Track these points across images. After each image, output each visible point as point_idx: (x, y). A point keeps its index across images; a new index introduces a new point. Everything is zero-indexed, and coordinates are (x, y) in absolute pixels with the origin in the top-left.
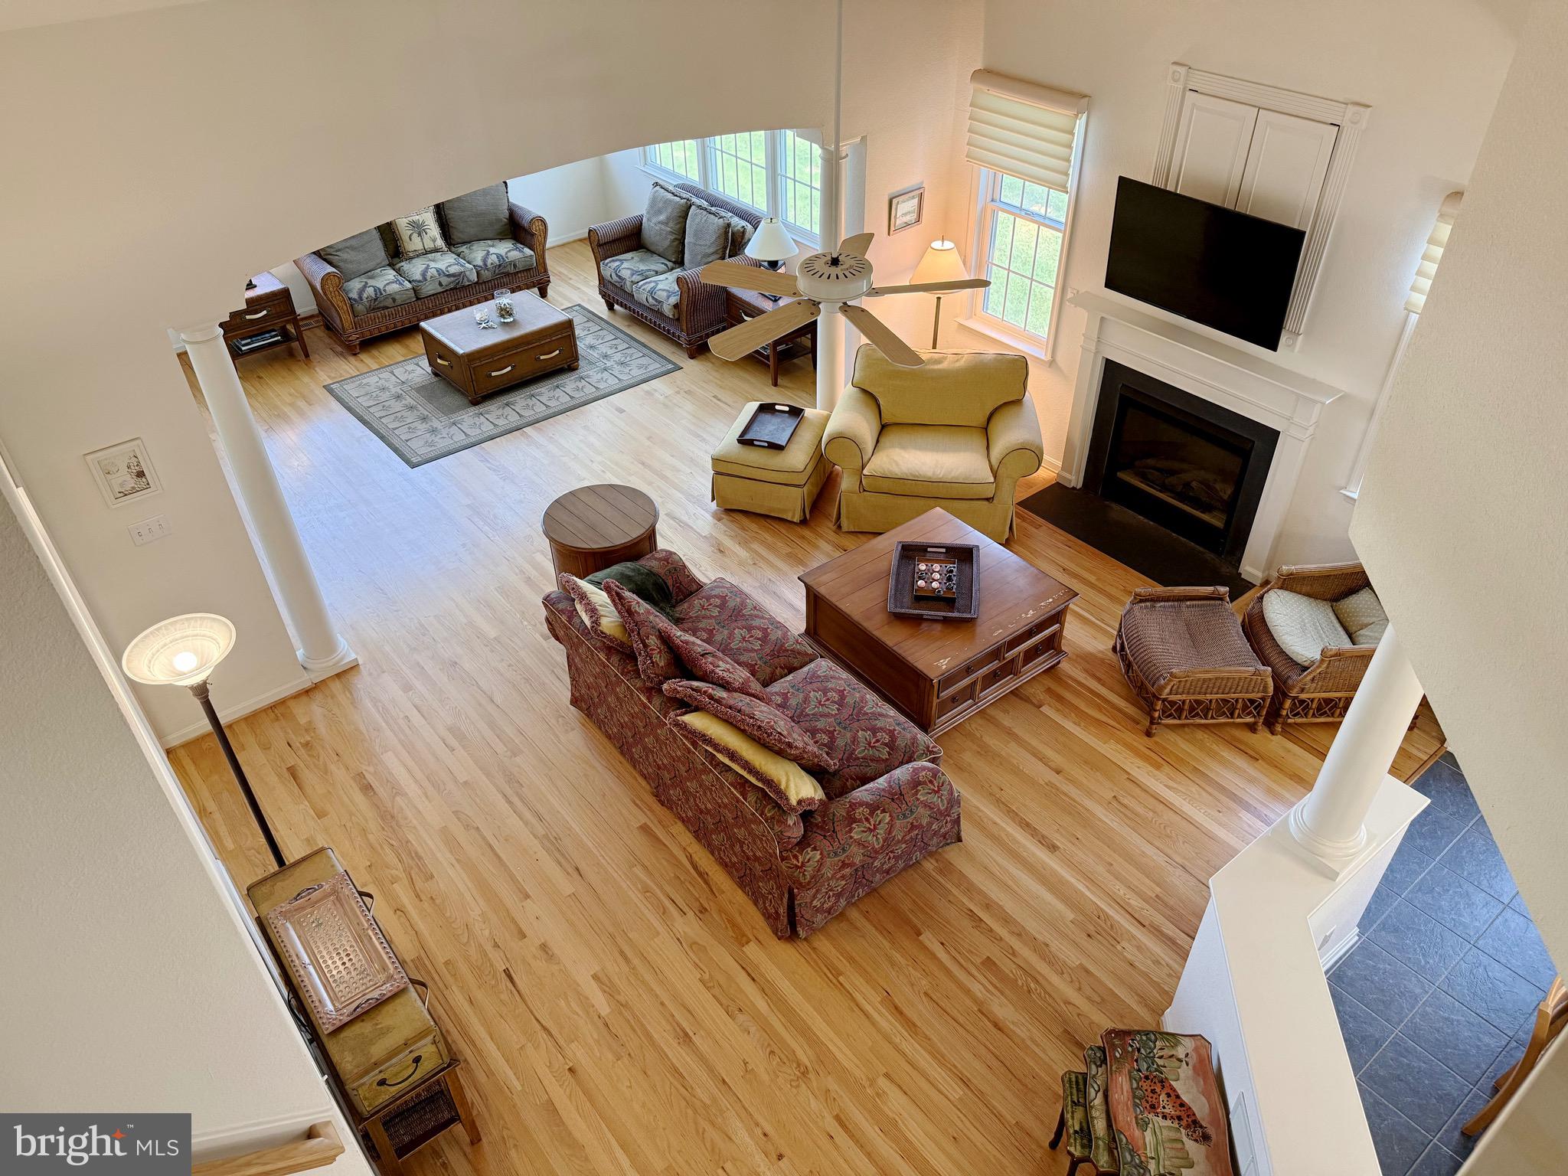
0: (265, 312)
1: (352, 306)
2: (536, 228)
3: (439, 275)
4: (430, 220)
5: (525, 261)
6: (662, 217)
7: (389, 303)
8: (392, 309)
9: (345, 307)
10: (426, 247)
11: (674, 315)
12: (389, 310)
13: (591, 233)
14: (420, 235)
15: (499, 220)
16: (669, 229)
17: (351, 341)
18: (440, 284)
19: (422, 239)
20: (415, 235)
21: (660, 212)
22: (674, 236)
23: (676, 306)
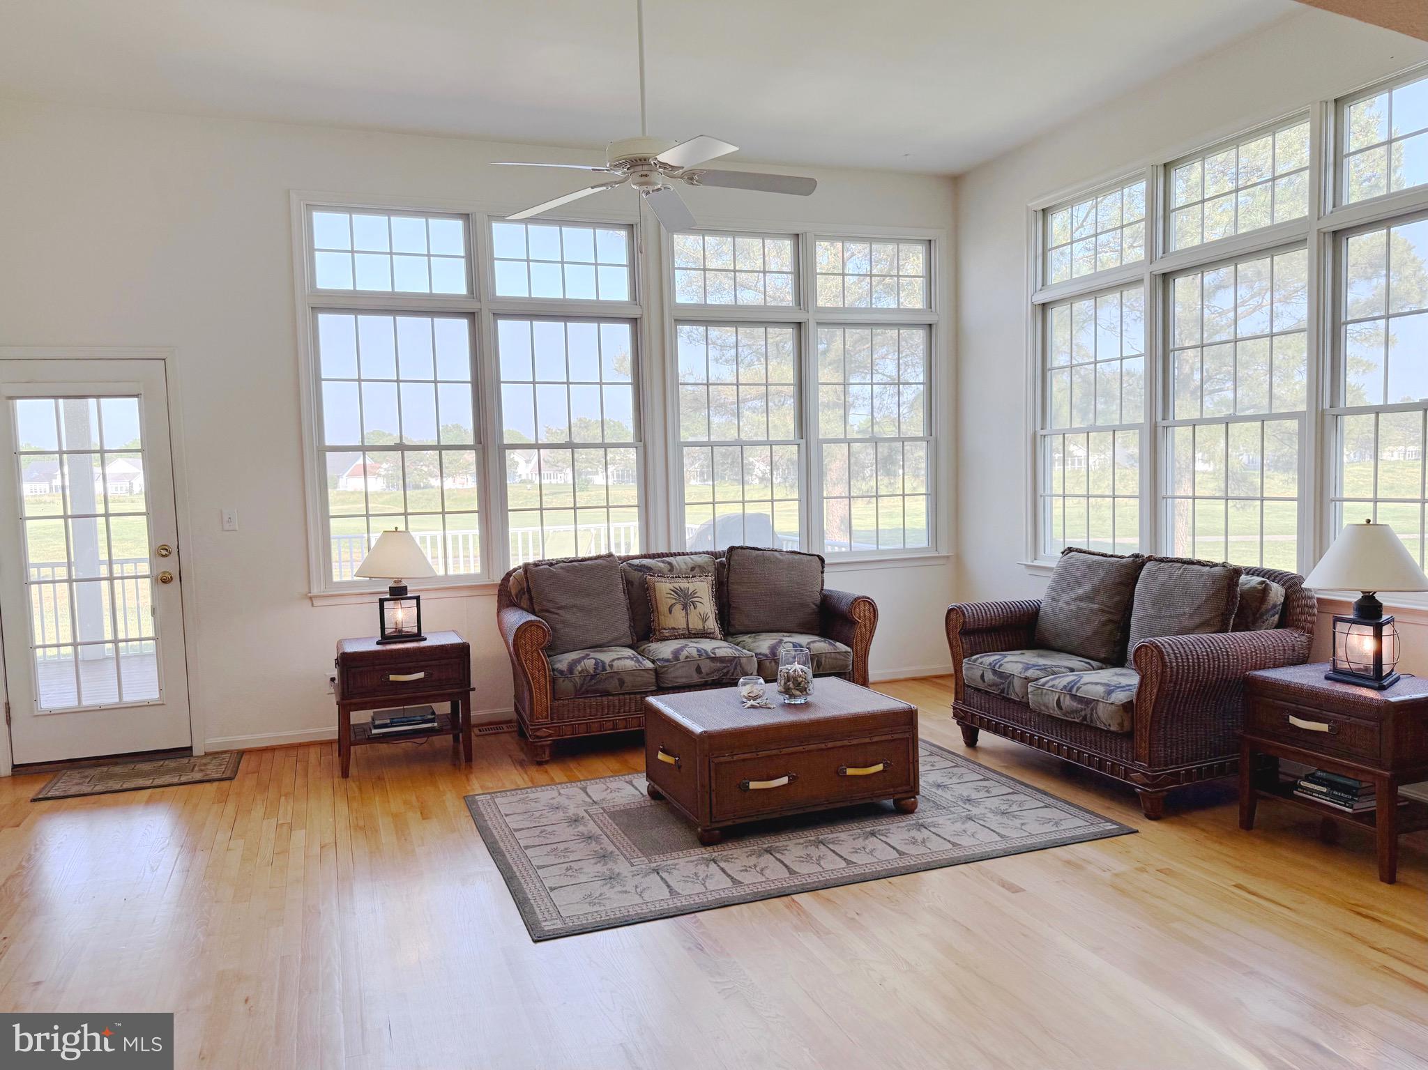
0: (421, 675)
1: (554, 681)
2: (860, 613)
3: (700, 656)
4: (703, 589)
5: (836, 659)
6: (1081, 591)
7: (612, 685)
8: (616, 698)
9: (542, 680)
10: (691, 626)
11: (1121, 725)
12: (611, 698)
13: (953, 616)
14: (685, 607)
15: (803, 605)
16: (1096, 606)
17: (538, 737)
18: (699, 670)
19: (687, 614)
20: (678, 607)
21: (1078, 583)
22: (1107, 617)
23: (1127, 707)
